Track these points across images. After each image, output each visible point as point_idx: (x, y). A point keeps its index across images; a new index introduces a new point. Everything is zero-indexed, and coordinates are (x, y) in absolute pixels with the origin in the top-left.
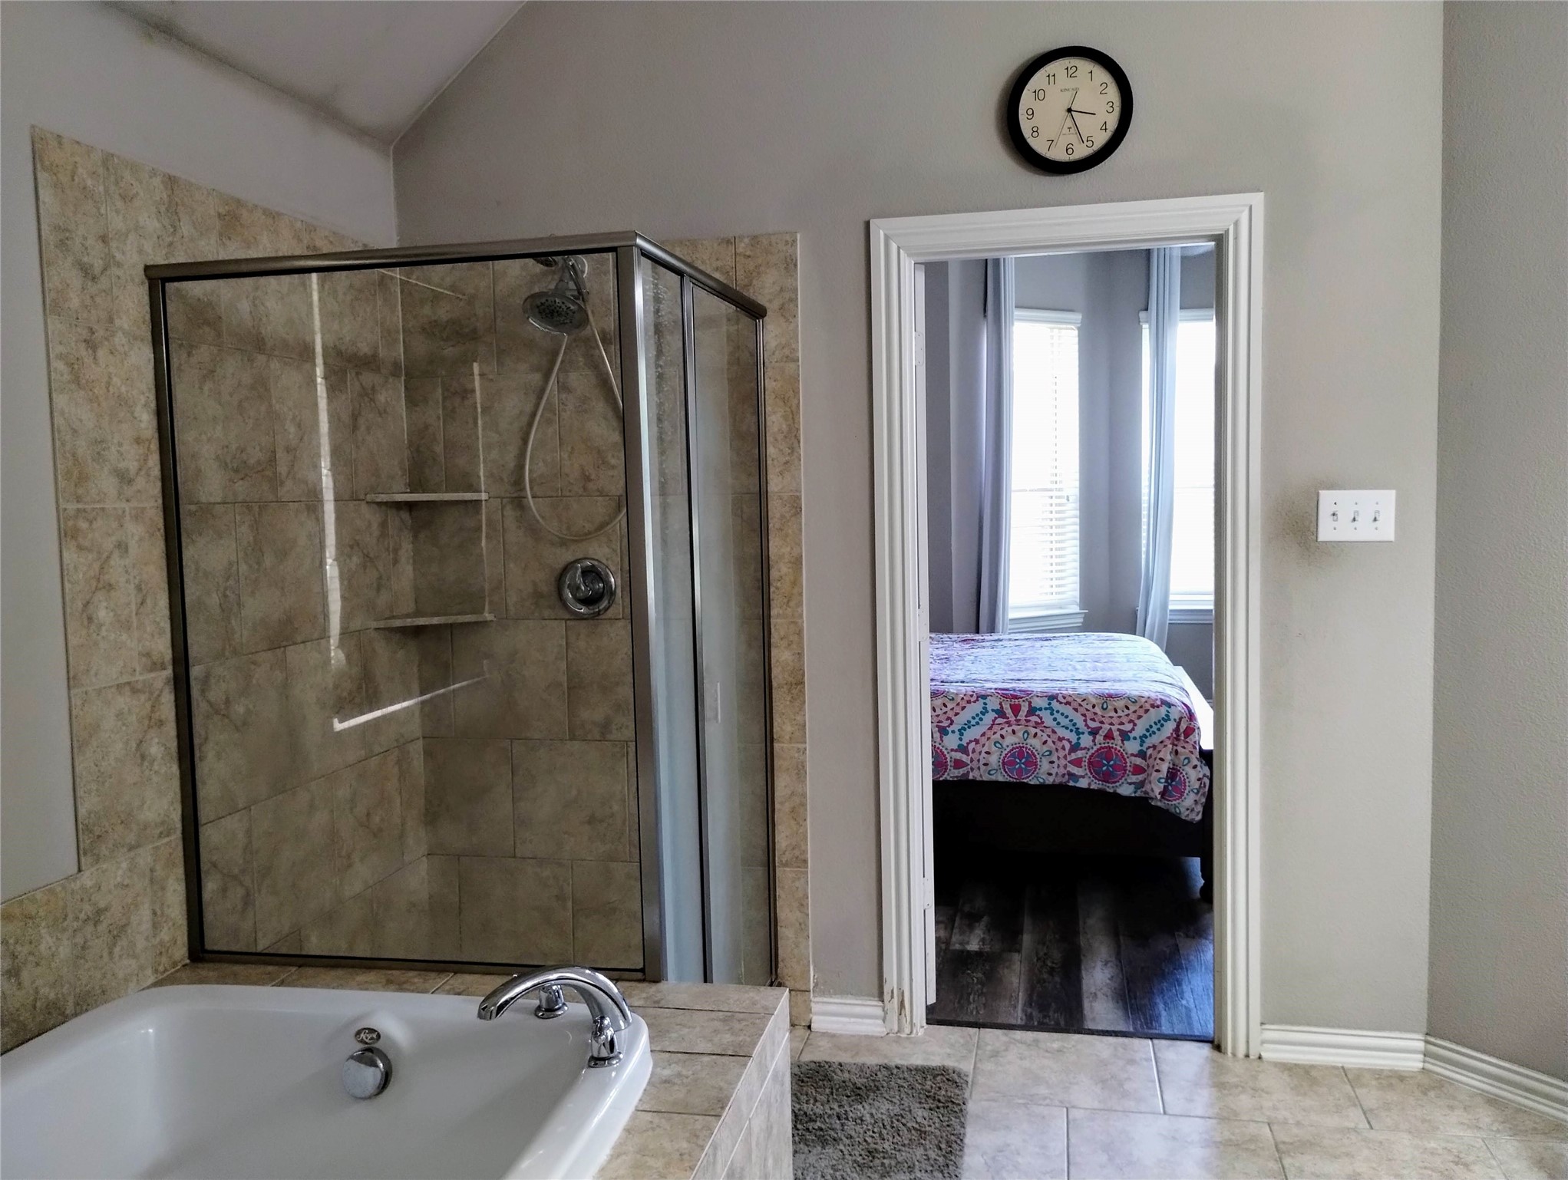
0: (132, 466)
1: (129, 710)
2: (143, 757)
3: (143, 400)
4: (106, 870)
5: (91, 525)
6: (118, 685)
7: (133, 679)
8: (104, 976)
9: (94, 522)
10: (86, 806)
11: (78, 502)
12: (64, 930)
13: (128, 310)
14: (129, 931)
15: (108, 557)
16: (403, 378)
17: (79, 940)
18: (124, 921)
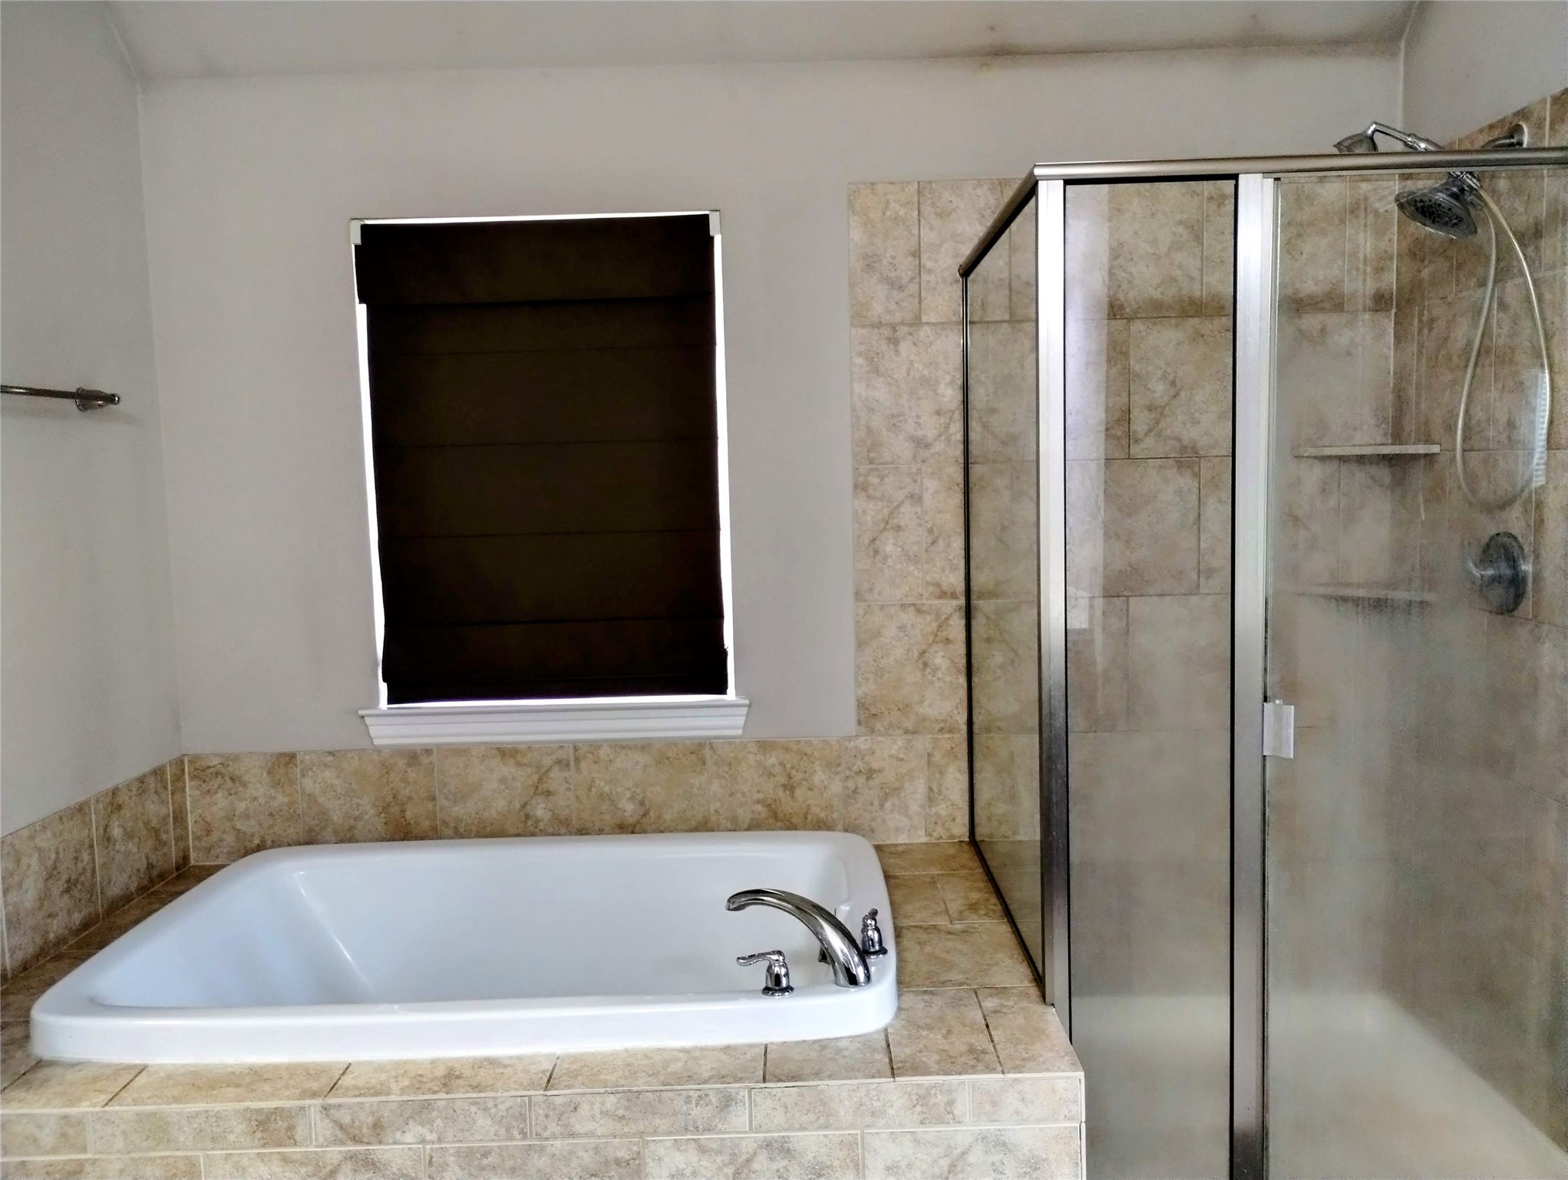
0: (930, 433)
1: (912, 625)
2: (925, 665)
3: (948, 378)
4: (881, 742)
5: (881, 480)
6: (902, 605)
7: (919, 602)
8: (873, 819)
9: (886, 478)
10: (863, 689)
11: (871, 463)
12: (837, 773)
13: (937, 307)
14: (902, 794)
15: (898, 506)
16: (1393, 311)
17: (851, 784)
18: (897, 784)
